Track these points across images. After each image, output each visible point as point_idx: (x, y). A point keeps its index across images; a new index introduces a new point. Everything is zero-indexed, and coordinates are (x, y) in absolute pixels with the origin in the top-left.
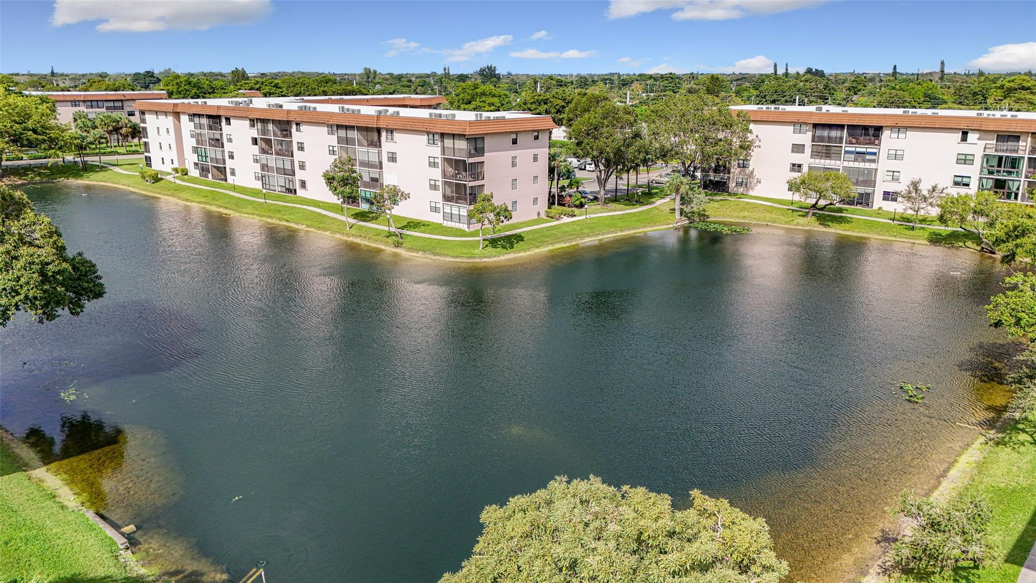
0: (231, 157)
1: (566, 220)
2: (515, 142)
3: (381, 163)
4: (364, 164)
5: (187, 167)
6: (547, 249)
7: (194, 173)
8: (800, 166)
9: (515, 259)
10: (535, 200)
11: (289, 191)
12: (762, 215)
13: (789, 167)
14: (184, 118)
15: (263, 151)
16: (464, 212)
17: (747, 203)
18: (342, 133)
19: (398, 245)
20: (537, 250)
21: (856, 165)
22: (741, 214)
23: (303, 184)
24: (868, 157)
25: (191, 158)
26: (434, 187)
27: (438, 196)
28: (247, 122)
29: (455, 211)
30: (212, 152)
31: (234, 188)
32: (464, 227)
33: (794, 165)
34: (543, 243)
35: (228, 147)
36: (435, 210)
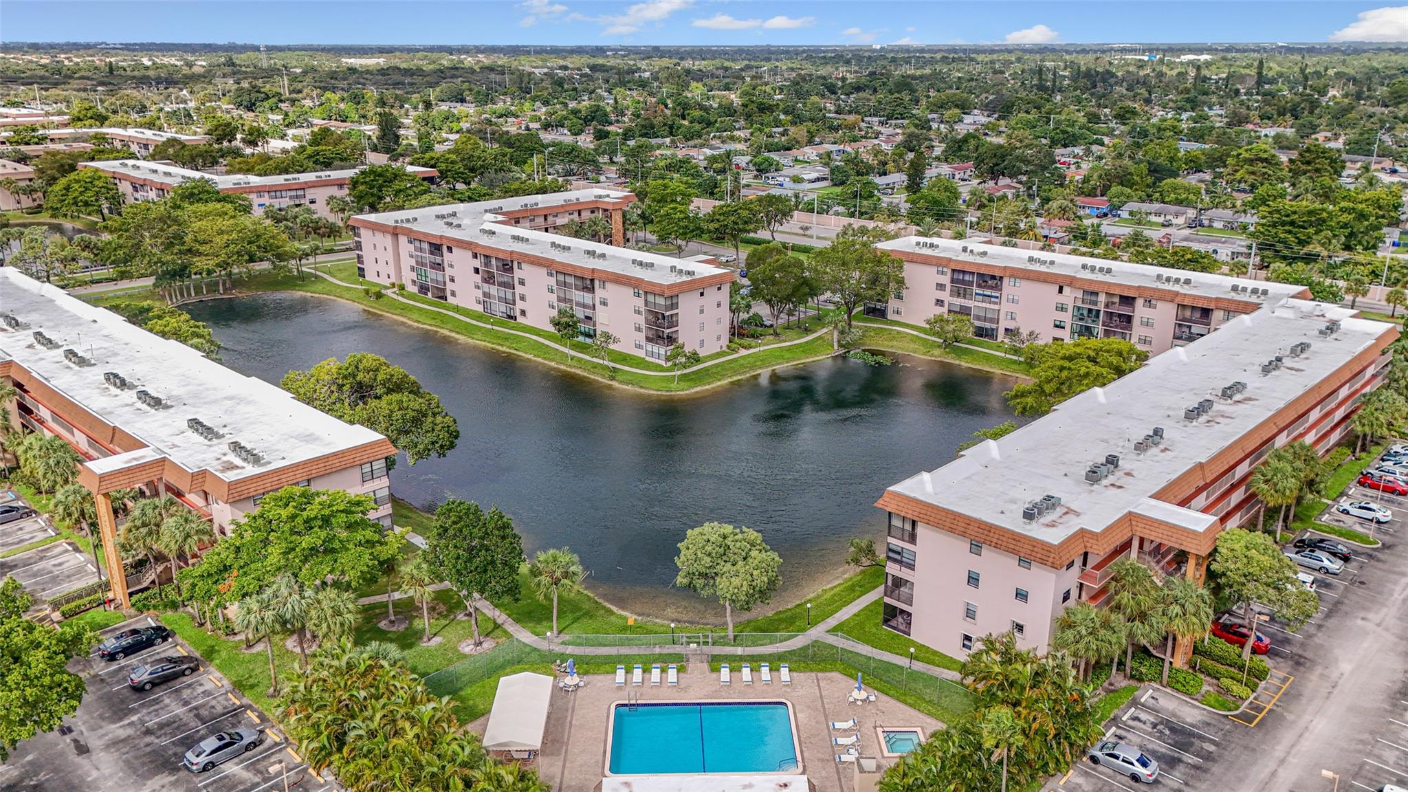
0: (452, 280)
1: (743, 352)
2: (702, 294)
3: (594, 305)
4: (578, 304)
5: (404, 282)
6: (726, 381)
7: (414, 289)
8: (942, 301)
9: (701, 392)
10: (719, 338)
11: (510, 317)
12: (906, 345)
13: (934, 301)
14: (403, 240)
15: (485, 281)
16: (662, 351)
17: (899, 332)
18: (561, 278)
19: (613, 378)
20: (719, 383)
21: (984, 305)
22: (890, 344)
23: (523, 313)
24: (993, 299)
25: (408, 277)
26: (639, 329)
27: (641, 337)
28: (470, 254)
29: (655, 350)
30: (432, 274)
31: (457, 309)
32: (663, 363)
33: (938, 300)
34: (723, 376)
35: (448, 271)
36: (640, 347)
